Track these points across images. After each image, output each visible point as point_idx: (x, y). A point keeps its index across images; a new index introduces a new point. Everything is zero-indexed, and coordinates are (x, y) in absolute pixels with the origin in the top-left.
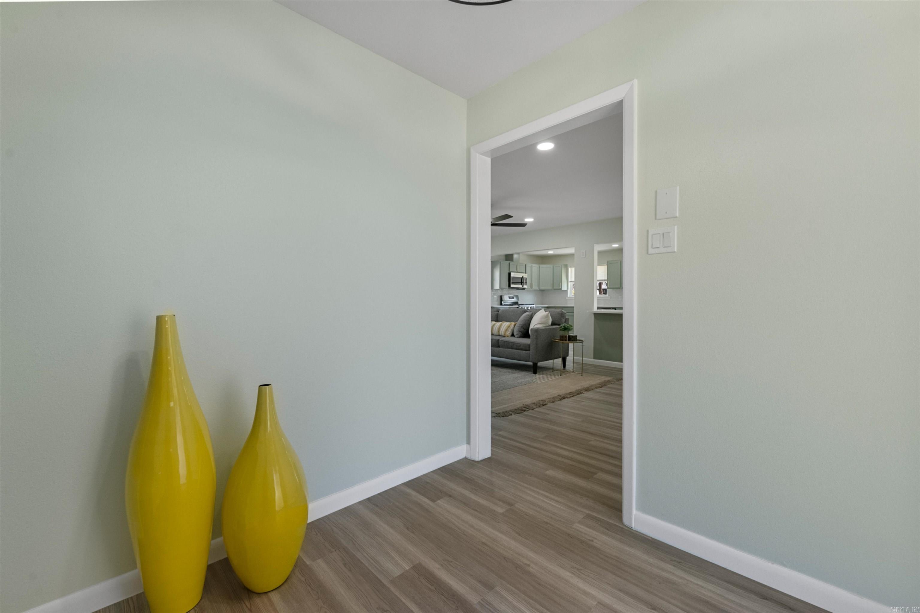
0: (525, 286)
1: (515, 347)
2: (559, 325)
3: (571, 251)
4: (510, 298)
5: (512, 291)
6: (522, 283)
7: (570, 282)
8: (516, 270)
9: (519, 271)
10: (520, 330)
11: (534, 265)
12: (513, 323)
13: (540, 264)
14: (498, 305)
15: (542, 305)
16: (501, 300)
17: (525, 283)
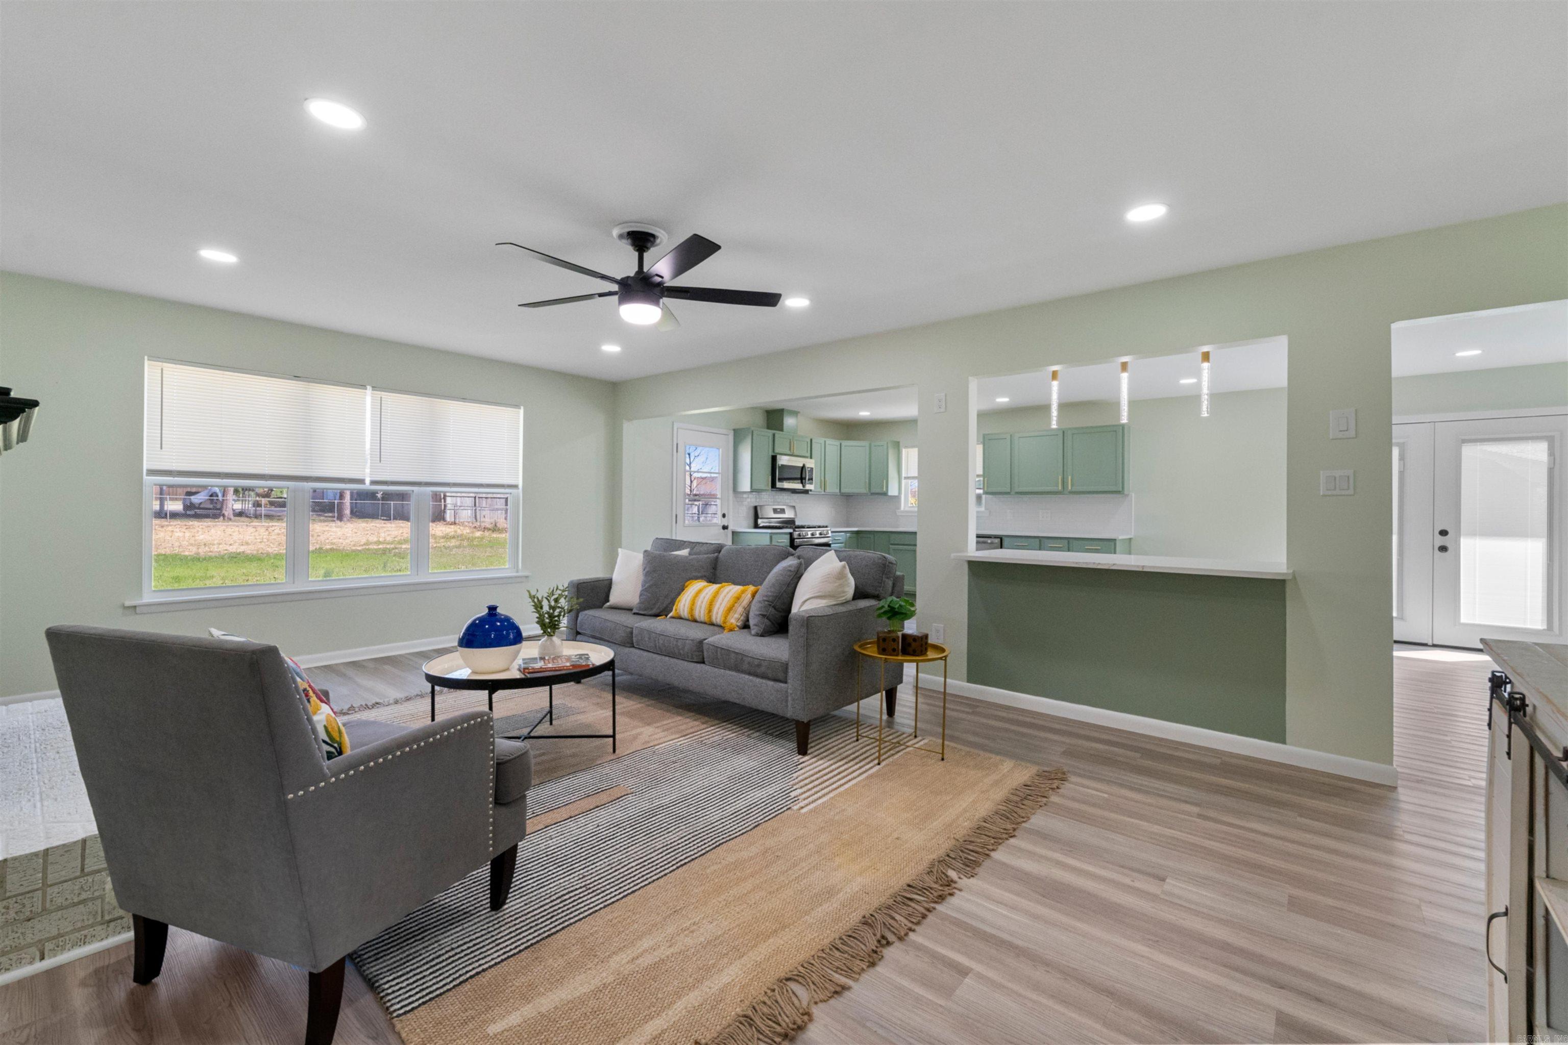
0: (808, 487)
1: (745, 666)
2: (877, 597)
3: (908, 410)
4: (775, 511)
5: (781, 497)
6: (802, 479)
7: (905, 478)
8: (790, 450)
9: (796, 453)
10: (765, 613)
11: (829, 441)
12: (751, 588)
13: (842, 439)
14: (749, 528)
15: (848, 526)
16: (756, 517)
17: (809, 480)
